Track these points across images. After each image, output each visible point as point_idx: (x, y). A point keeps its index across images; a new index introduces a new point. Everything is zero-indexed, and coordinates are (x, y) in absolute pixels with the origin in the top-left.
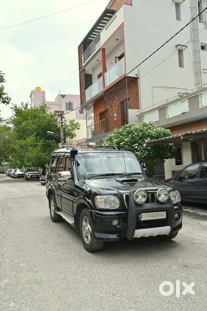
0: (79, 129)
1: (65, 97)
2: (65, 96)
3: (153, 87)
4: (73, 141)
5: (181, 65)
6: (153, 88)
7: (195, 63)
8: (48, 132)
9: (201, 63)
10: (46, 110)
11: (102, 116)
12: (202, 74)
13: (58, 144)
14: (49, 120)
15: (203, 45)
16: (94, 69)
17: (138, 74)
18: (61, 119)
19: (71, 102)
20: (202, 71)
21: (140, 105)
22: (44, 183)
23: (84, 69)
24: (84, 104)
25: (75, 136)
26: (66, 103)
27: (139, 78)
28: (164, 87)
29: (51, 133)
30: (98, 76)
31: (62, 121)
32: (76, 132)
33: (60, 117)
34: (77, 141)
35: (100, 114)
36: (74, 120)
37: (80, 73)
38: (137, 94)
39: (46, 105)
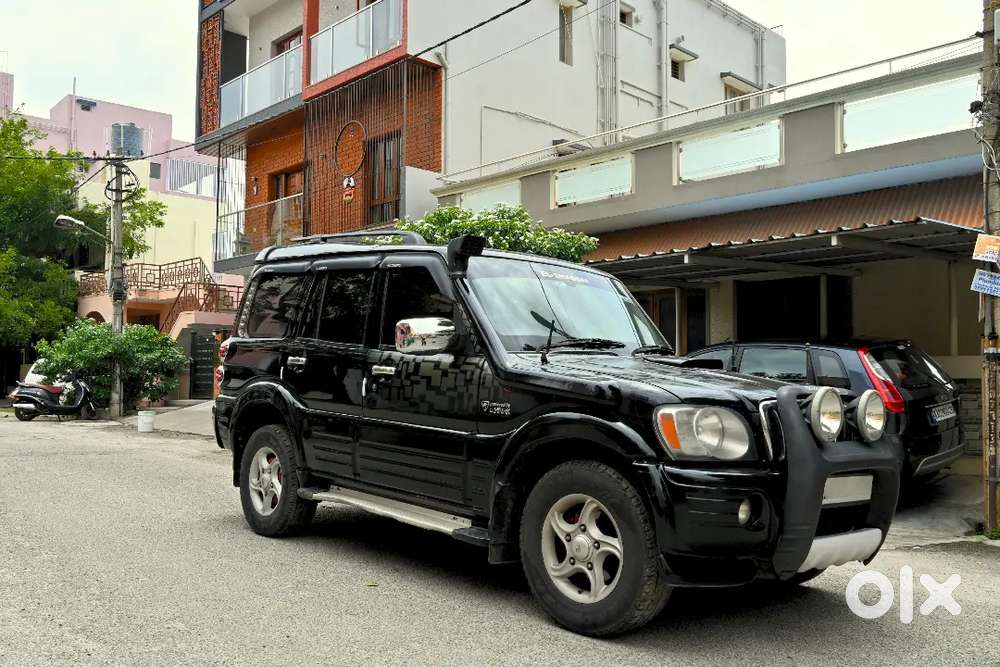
0: (160, 224)
1: (93, 109)
2: (95, 104)
3: (485, 107)
4: (145, 267)
5: (565, 56)
6: (485, 111)
7: (602, 57)
8: (61, 217)
9: (619, 61)
10: (26, 139)
11: (278, 185)
12: (619, 94)
13: (73, 272)
14: (43, 178)
15: (626, 10)
16: (256, 20)
17: (443, 56)
18: (119, 173)
19: (137, 126)
20: (620, 87)
21: (442, 159)
22: (28, 411)
23: (222, 10)
24: (213, 135)
25: (144, 248)
26: (116, 127)
27: (446, 69)
28: (516, 114)
29: (72, 223)
30: (273, 42)
31: (119, 182)
32: (149, 235)
33: (114, 168)
34: (158, 268)
35: (274, 177)
36: (144, 190)
37: (203, 24)
38: (435, 120)
39: (25, 121)
